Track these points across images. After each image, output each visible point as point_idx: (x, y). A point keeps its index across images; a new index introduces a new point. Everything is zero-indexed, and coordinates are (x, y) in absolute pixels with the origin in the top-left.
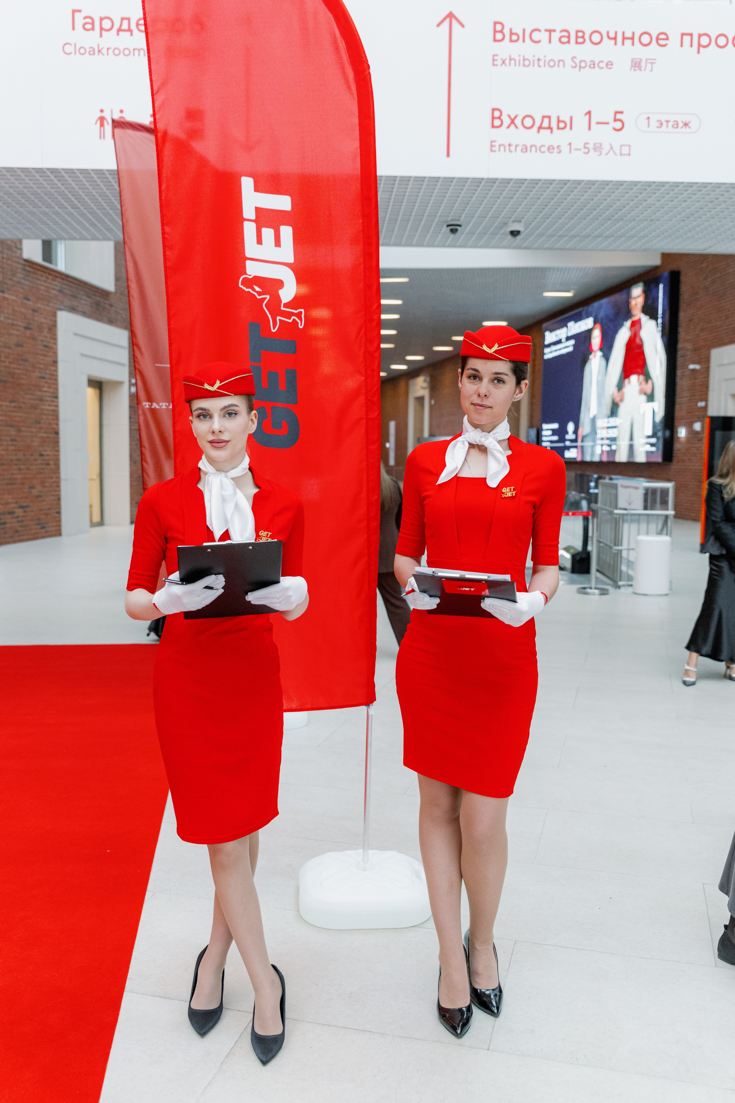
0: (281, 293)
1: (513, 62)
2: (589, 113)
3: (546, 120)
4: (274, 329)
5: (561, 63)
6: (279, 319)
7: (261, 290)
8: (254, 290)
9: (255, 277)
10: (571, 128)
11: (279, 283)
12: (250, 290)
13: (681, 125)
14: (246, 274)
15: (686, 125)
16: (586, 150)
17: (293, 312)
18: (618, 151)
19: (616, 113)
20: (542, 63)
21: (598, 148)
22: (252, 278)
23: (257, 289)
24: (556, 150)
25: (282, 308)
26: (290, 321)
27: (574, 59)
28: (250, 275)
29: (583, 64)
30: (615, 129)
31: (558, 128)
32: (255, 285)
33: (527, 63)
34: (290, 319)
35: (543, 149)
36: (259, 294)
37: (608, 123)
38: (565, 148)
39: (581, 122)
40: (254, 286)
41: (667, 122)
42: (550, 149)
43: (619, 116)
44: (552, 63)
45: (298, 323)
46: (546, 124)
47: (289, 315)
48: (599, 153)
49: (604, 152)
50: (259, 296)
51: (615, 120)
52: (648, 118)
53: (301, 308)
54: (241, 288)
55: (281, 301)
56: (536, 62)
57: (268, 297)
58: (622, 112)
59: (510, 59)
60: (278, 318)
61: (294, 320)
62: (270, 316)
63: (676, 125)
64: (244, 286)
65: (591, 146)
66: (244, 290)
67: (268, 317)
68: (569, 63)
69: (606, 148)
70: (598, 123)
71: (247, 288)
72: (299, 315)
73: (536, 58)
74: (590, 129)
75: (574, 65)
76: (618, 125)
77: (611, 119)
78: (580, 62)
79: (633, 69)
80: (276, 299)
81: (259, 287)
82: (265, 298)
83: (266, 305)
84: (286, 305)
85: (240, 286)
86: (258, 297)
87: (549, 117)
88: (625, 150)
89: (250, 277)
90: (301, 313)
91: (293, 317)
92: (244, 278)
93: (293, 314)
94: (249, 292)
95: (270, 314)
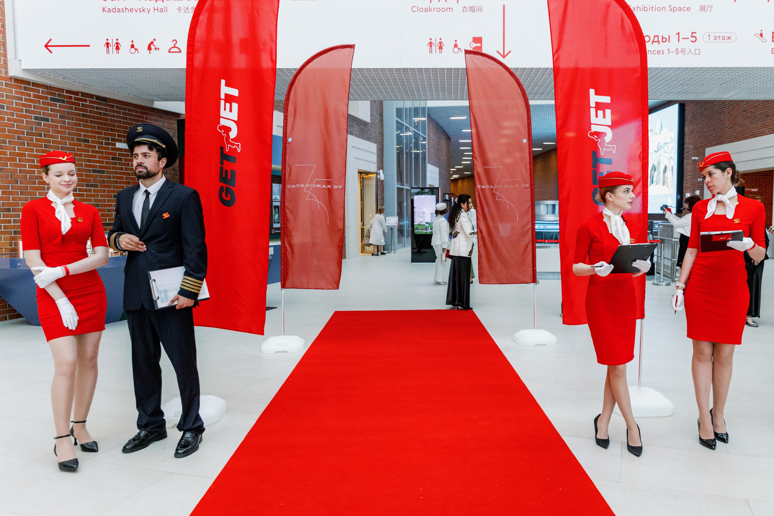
1: (639, 9)
2: (678, 33)
3: (656, 38)
5: (664, 9)
10: (669, 42)
13: (726, 38)
15: (729, 38)
16: (677, 52)
18: (694, 53)
19: (692, 33)
20: (654, 9)
21: (683, 51)
24: (661, 53)
27: (670, 7)
29: (675, 9)
30: (692, 41)
31: (663, 42)
33: (646, 9)
35: (654, 52)
37: (688, 38)
38: (666, 52)
39: (674, 38)
41: (719, 37)
42: (658, 52)
43: (694, 35)
44: (659, 9)
46: (656, 39)
48: (684, 54)
49: (686, 53)
51: (692, 37)
52: (709, 35)
56: (651, 9)
58: (695, 33)
59: (638, 8)
63: (724, 38)
65: (679, 50)
68: (668, 9)
69: (687, 51)
70: (683, 38)
73: (651, 7)
74: (679, 41)
75: (671, 10)
76: (694, 39)
77: (690, 36)
78: (674, 8)
79: (701, 10)
87: (658, 36)
88: (697, 52)
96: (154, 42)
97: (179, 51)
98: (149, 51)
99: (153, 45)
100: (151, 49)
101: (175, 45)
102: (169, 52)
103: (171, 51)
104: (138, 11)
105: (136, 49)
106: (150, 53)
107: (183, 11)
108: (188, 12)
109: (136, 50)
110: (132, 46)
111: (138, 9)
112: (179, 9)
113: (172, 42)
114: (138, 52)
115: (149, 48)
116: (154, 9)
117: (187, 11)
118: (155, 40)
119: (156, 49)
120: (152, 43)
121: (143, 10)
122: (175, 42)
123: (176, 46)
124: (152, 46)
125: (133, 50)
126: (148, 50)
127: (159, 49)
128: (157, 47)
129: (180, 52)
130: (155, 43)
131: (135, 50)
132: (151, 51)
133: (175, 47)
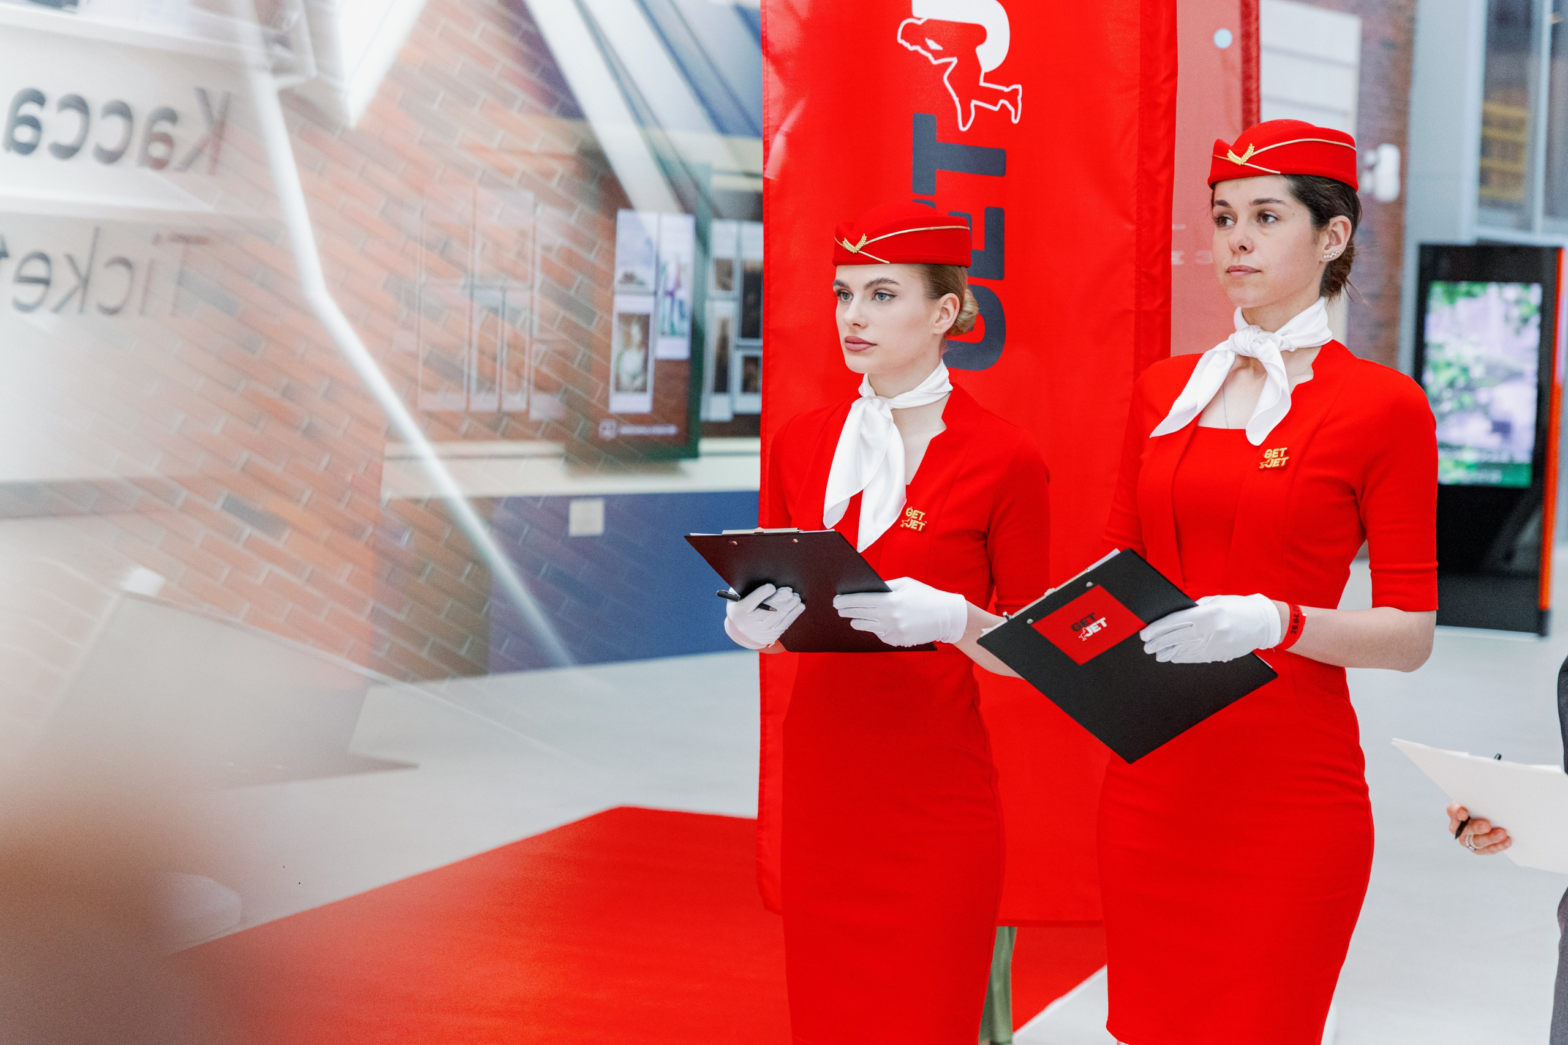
0: (979, 50)
4: (964, 125)
6: (976, 107)
7: (939, 48)
8: (926, 47)
9: (929, 21)
11: (976, 34)
12: (918, 48)
14: (911, 16)
17: (1002, 92)
22: (924, 24)
23: (933, 45)
25: (982, 83)
26: (996, 109)
28: (919, 19)
32: (929, 38)
34: (995, 105)
36: (937, 54)
40: (927, 40)
45: (1010, 112)
47: (993, 97)
50: (936, 59)
53: (1017, 83)
54: (901, 45)
55: (979, 69)
57: (954, 61)
60: (974, 102)
61: (1003, 106)
62: (956, 100)
64: (907, 41)
66: (906, 49)
67: (953, 102)
71: (912, 44)
72: (1012, 97)
80: (970, 64)
81: (938, 42)
82: (949, 64)
83: (949, 78)
84: (989, 77)
85: (900, 41)
86: (934, 62)
89: (920, 23)
90: (1016, 91)
91: (1002, 101)
92: (907, 26)
93: (1001, 95)
94: (916, 52)
95: (957, 96)
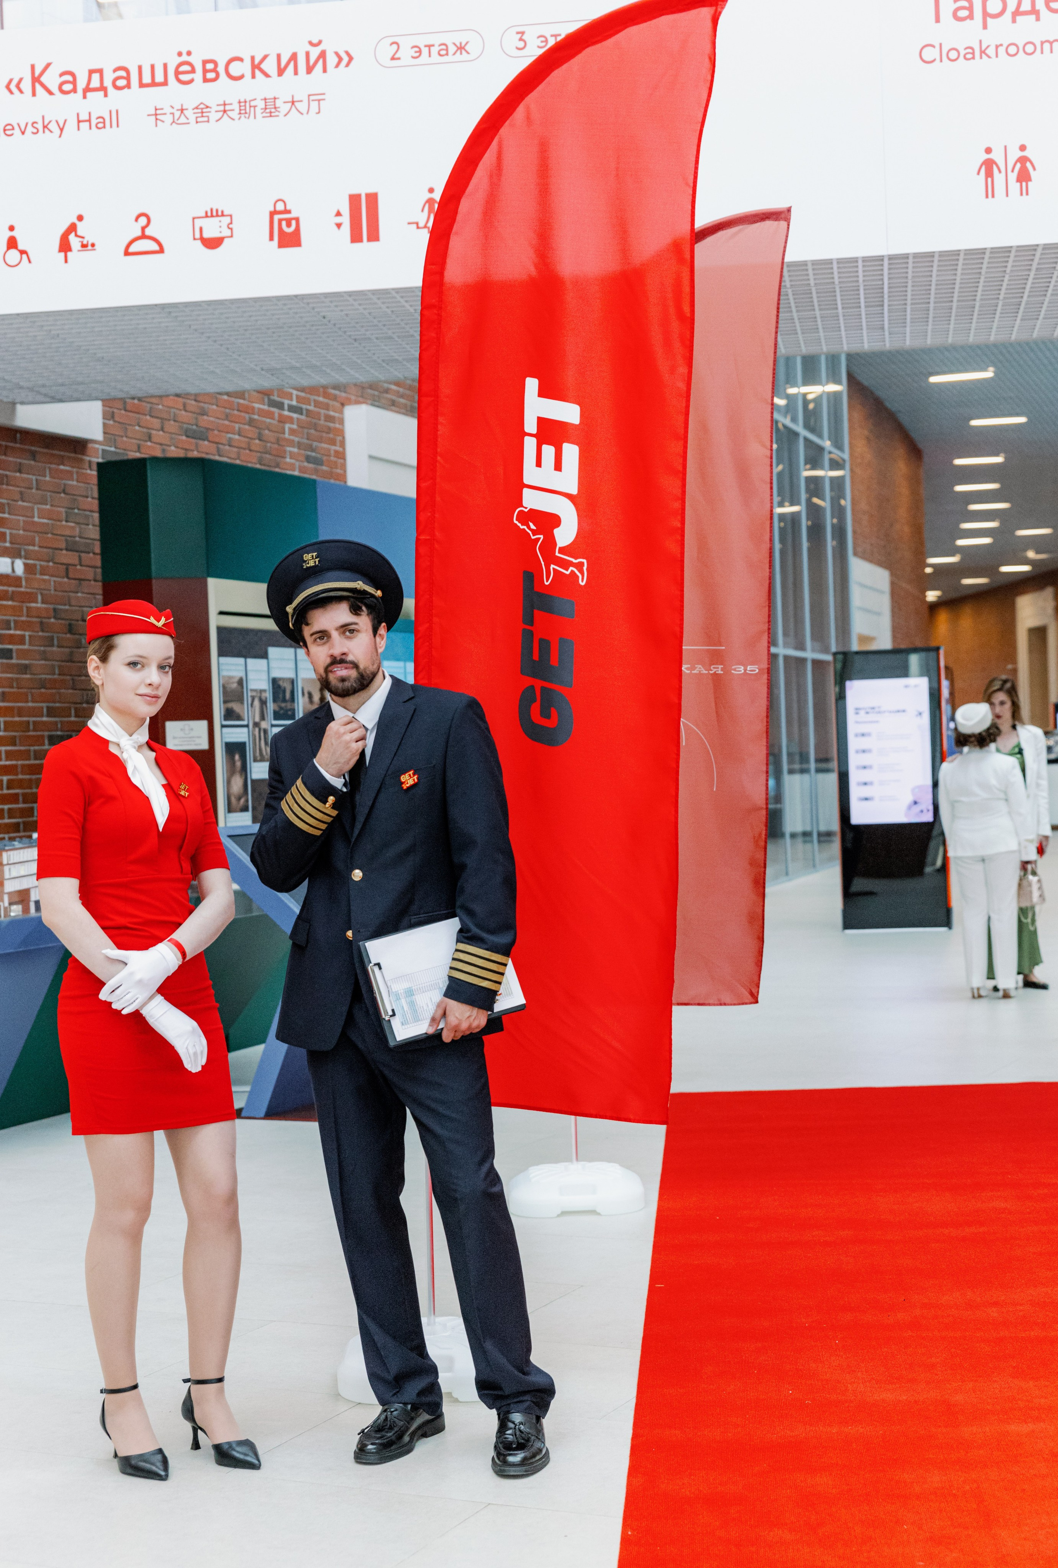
96: (78, 223)
97: (156, 247)
98: (62, 254)
99: (76, 235)
100: (70, 250)
101: (143, 229)
102: (127, 253)
103: (132, 249)
104: (30, 129)
105: (23, 252)
106: (66, 261)
107: (168, 119)
108: (186, 121)
109: (24, 256)
110: (12, 243)
111: (29, 126)
112: (156, 115)
113: (137, 220)
114: (30, 262)
115: (65, 247)
116: (79, 121)
117: (183, 120)
118: (80, 218)
119: (84, 246)
120: (72, 228)
121: (45, 127)
122: (143, 221)
123: (148, 232)
124: (72, 237)
125: (13, 255)
126: (60, 251)
127: (93, 245)
128: (89, 239)
129: (161, 250)
130: (81, 228)
131: (18, 254)
132: (69, 254)
133: (143, 236)
